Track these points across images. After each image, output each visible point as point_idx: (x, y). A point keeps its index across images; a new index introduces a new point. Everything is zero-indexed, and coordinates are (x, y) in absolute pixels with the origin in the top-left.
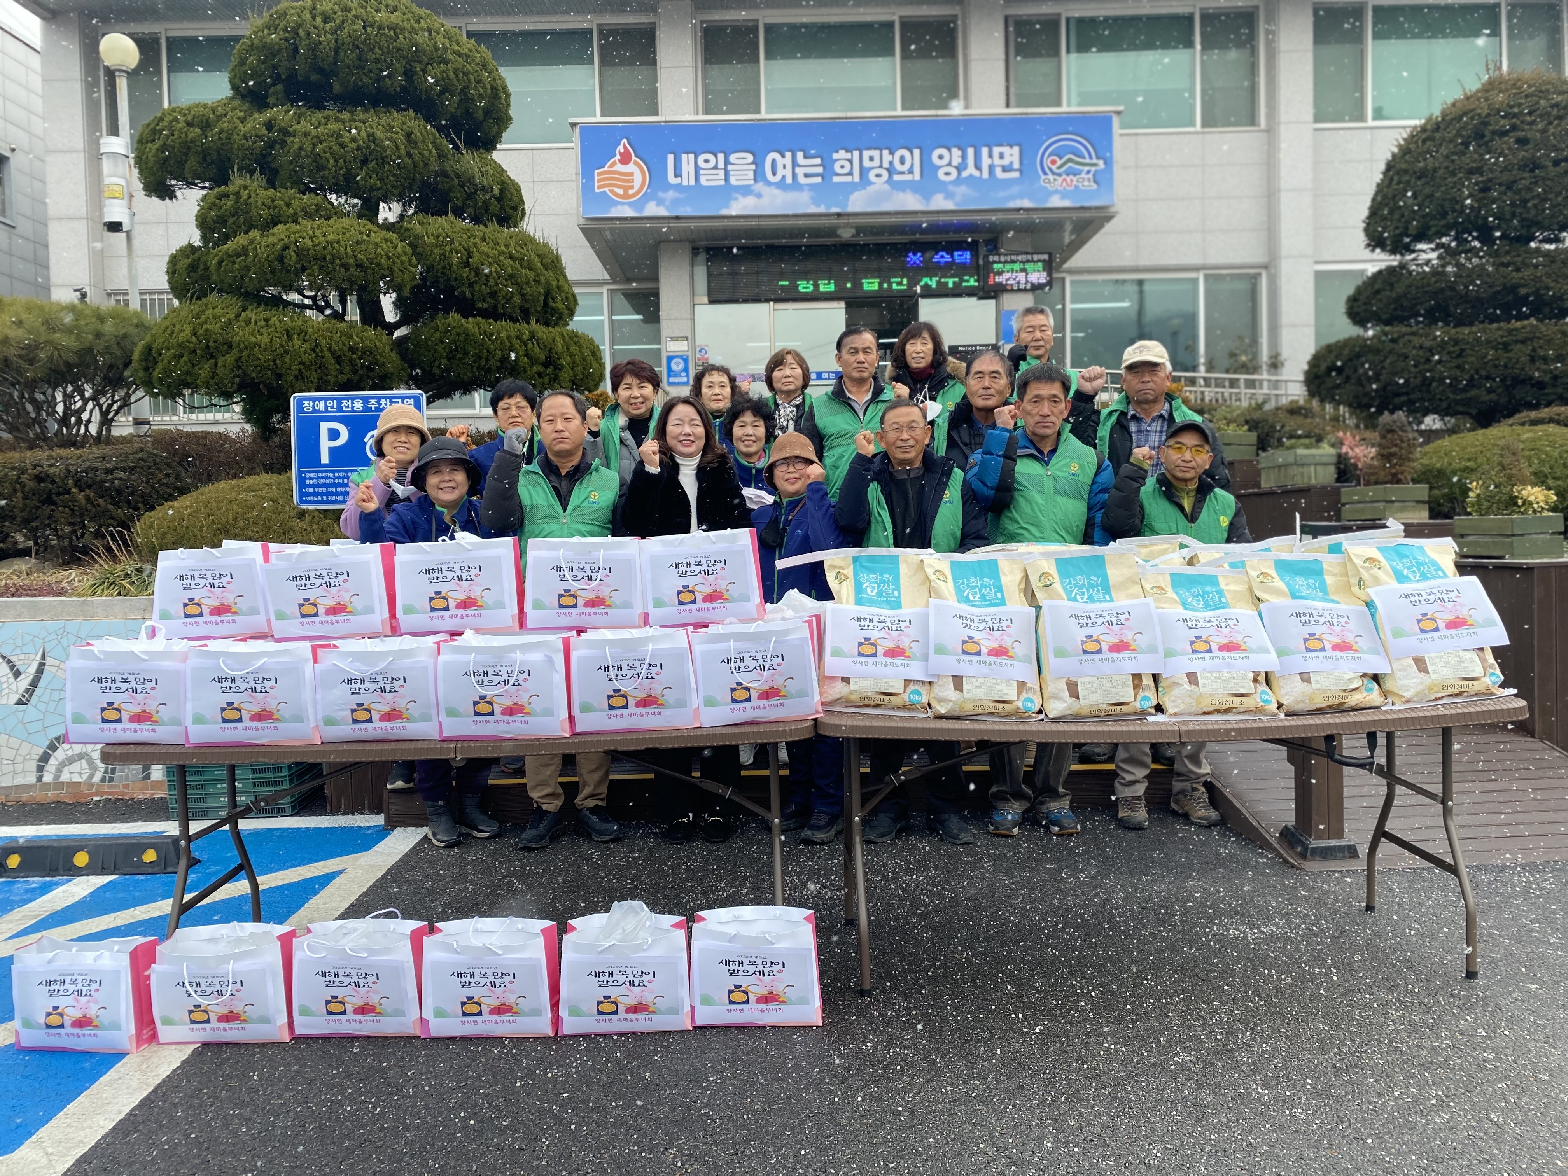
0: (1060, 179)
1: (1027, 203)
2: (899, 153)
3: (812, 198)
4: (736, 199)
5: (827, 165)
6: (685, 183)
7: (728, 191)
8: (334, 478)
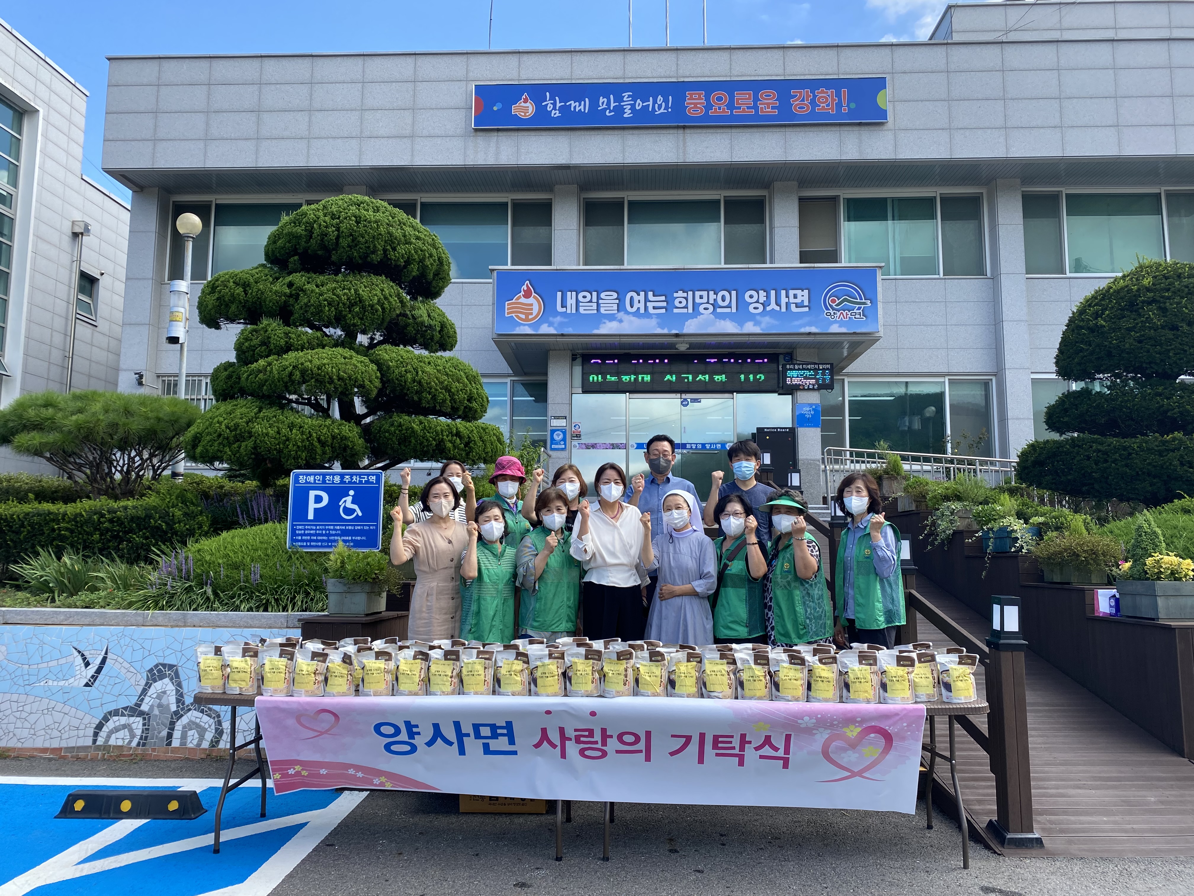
0: (838, 314)
1: (814, 330)
2: (721, 294)
3: (658, 323)
5: (670, 301)
6: (569, 311)
7: (599, 317)
8: (316, 530)
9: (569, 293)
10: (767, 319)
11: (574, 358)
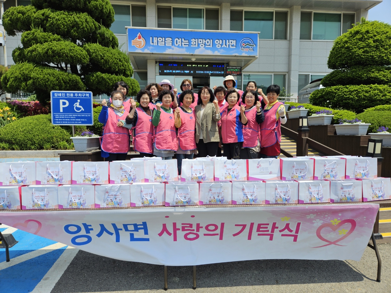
0: (245, 49)
1: (237, 54)
2: (207, 40)
3: (186, 50)
4: (167, 49)
5: (190, 42)
6: (155, 45)
7: (165, 47)
8: (64, 116)
9: (154, 38)
10: (222, 50)
11: (156, 62)
